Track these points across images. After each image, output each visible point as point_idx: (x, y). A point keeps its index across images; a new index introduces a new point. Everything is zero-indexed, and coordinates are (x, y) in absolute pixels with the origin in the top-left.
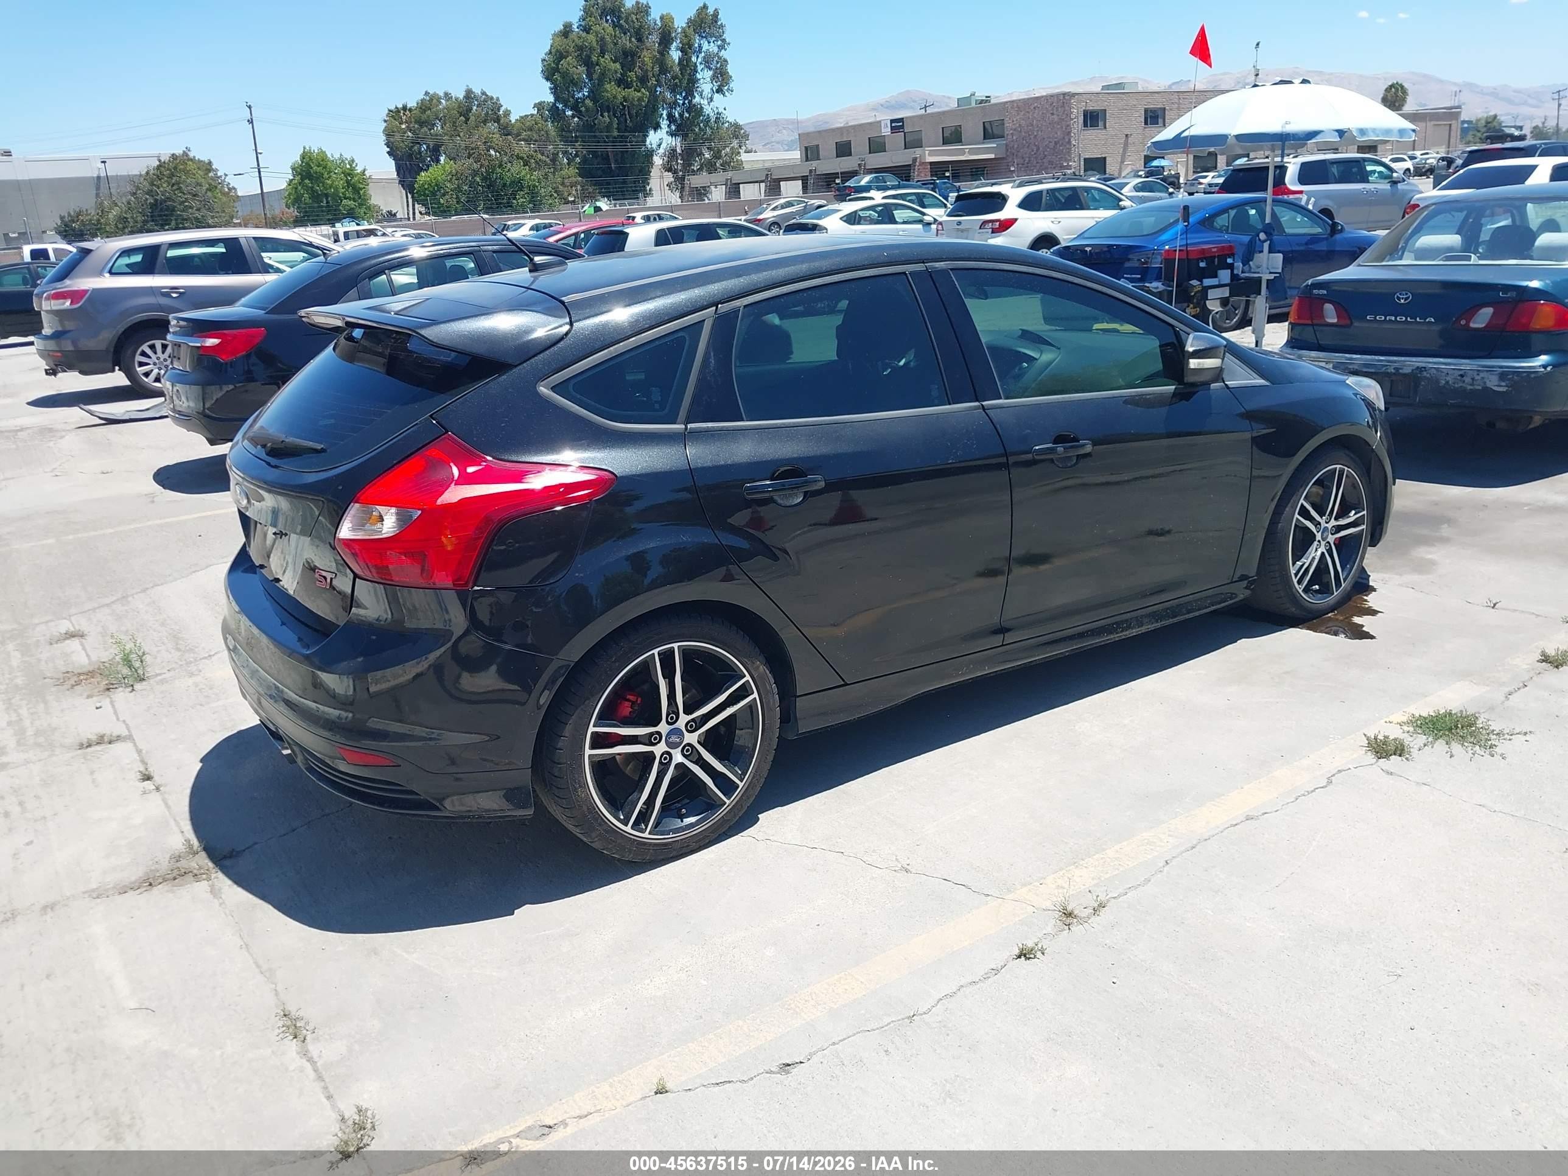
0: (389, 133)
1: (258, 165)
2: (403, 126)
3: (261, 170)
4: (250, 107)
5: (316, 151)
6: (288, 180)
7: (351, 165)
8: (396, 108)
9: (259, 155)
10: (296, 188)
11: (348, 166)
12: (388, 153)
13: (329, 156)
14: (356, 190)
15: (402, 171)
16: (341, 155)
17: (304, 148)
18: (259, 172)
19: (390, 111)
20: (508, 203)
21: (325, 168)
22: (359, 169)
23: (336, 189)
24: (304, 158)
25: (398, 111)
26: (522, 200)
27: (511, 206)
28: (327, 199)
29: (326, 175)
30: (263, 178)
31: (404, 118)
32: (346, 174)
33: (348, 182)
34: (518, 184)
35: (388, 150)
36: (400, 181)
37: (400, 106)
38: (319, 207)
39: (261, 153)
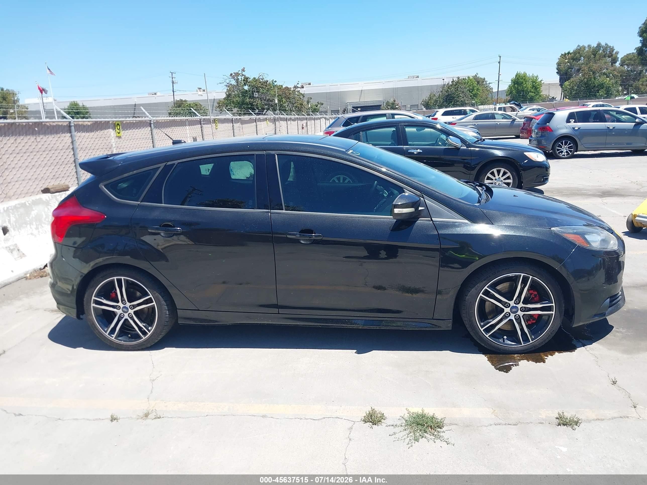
0: (559, 64)
1: (499, 79)
2: (566, 61)
3: (500, 81)
4: (500, 57)
5: (522, 73)
6: (509, 85)
7: (536, 78)
8: (565, 53)
9: (500, 76)
10: (511, 88)
11: (535, 79)
12: (557, 72)
13: (528, 75)
14: (536, 88)
15: (562, 80)
16: (533, 74)
17: (518, 72)
18: (499, 82)
19: (562, 54)
20: (595, 94)
21: (525, 79)
22: (539, 80)
23: (528, 88)
24: (517, 76)
25: (565, 54)
26: (602, 93)
27: (596, 96)
28: (523, 92)
29: (524, 83)
30: (499, 85)
31: (567, 57)
32: (533, 82)
33: (533, 85)
34: (601, 86)
35: (557, 71)
36: (560, 85)
37: (567, 52)
38: (519, 96)
39: (500, 75)
